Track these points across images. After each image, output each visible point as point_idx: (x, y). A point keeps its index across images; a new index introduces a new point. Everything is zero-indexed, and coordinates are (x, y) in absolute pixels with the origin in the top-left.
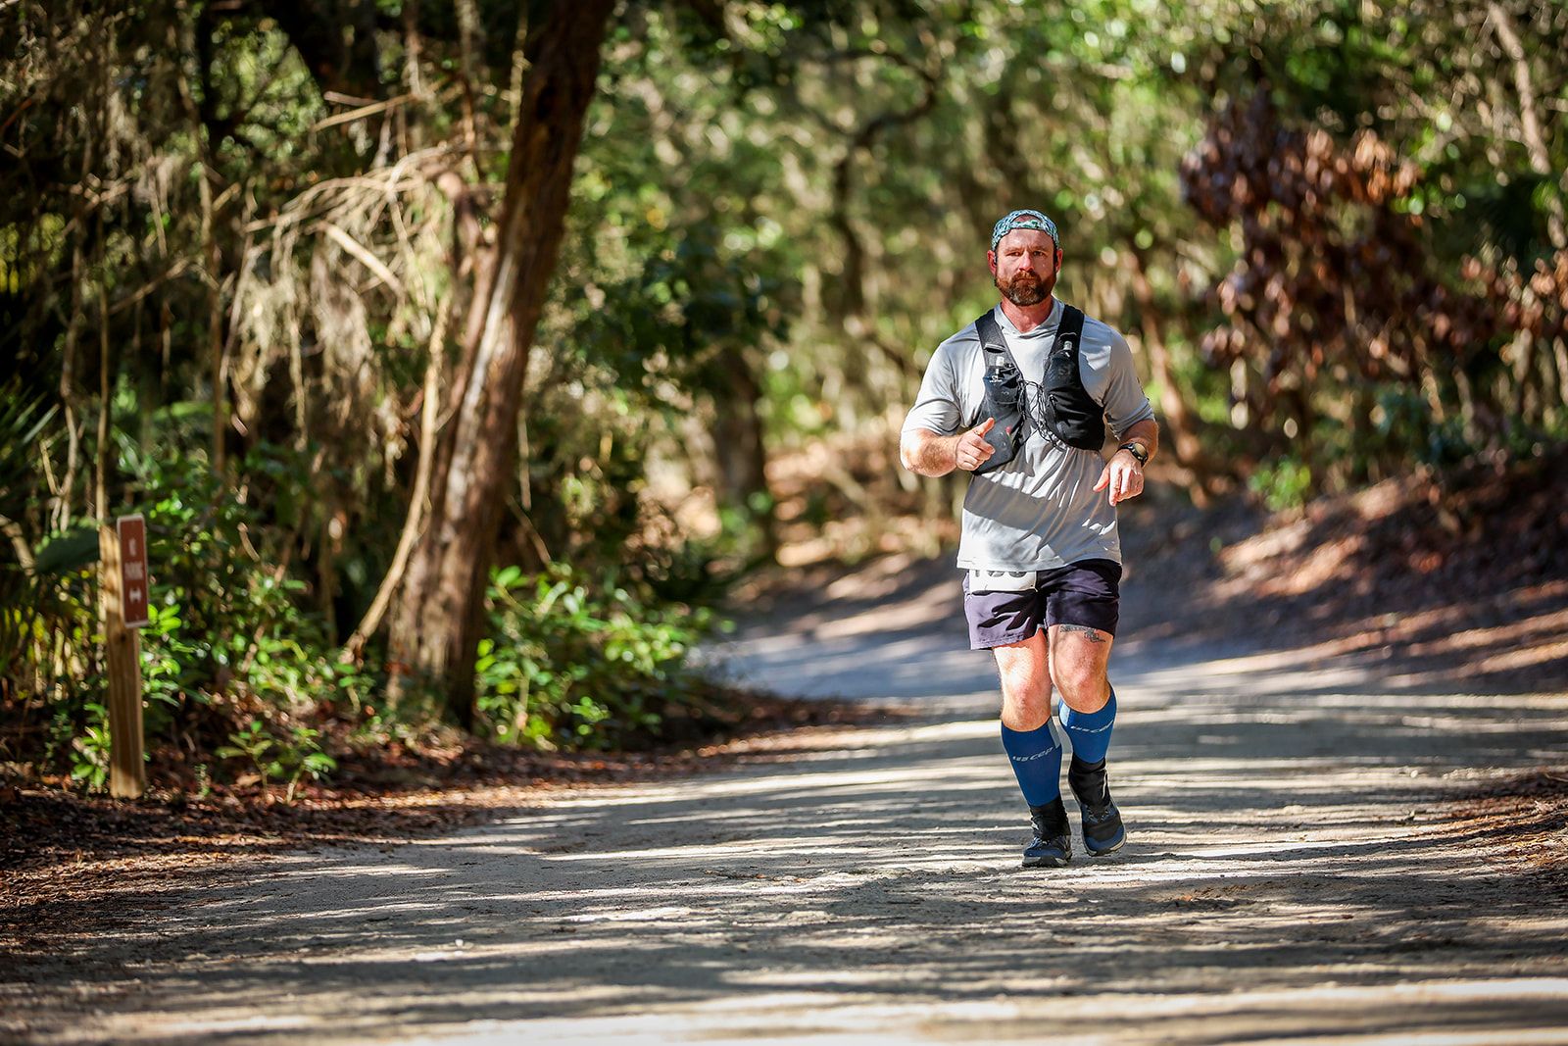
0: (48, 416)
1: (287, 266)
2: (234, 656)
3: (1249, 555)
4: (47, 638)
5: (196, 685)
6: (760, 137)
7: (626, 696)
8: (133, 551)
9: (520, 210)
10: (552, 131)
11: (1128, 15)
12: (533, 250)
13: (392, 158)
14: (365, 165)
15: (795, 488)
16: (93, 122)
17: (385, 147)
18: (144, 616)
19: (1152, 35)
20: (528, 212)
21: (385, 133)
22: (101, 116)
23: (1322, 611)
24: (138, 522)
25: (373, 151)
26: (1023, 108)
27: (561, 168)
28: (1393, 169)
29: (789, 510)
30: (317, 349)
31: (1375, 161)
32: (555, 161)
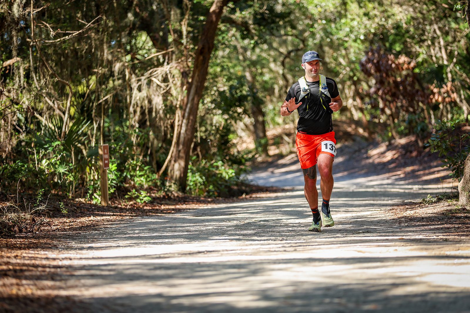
0: (89, 122)
1: (144, 87)
2: (131, 176)
3: (374, 152)
4: (89, 172)
5: (122, 182)
6: (264, 55)
7: (221, 185)
8: (106, 152)
9: (196, 75)
10: (204, 57)
11: (349, 26)
12: (199, 84)
13: (168, 64)
14: (162, 65)
15: (272, 137)
16: (101, 55)
17: (166, 61)
18: (108, 166)
19: (356, 31)
20: (198, 76)
21: (167, 58)
22: (102, 53)
23: (392, 166)
24: (107, 146)
25: (164, 62)
26: (326, 49)
27: (206, 65)
28: (409, 63)
29: (271, 142)
30: (151, 106)
31: (405, 62)
32: (204, 64)
